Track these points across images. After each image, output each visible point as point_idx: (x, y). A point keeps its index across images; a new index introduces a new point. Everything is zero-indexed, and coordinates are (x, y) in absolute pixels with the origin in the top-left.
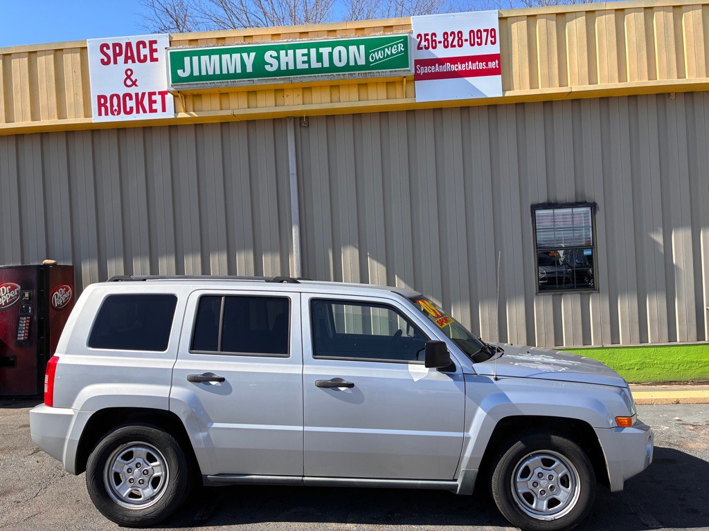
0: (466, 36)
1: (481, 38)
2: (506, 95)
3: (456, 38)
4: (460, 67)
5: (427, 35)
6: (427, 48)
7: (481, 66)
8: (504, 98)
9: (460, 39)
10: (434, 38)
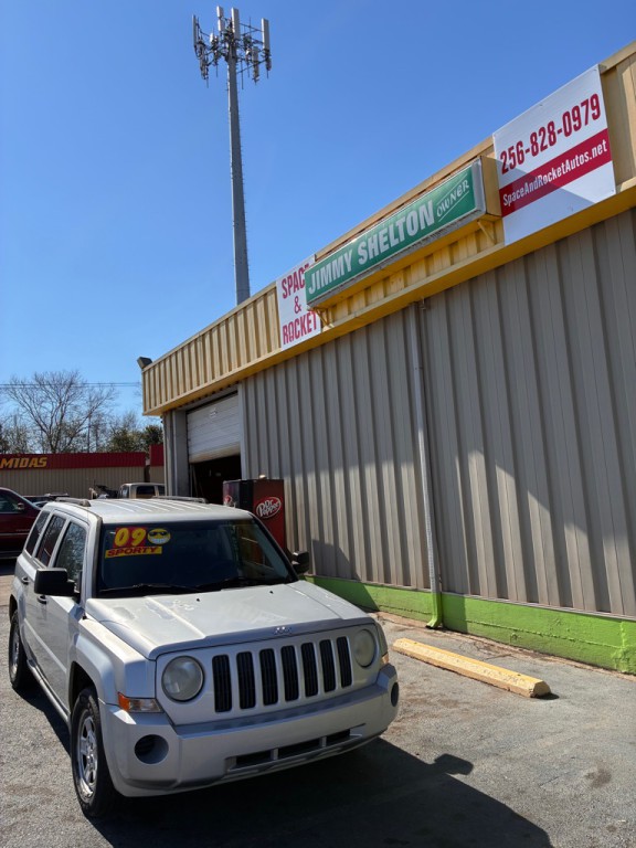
0: (559, 125)
1: (579, 118)
2: (622, 190)
3: (547, 134)
4: (554, 174)
5: (512, 148)
6: (512, 167)
7: (582, 159)
8: (619, 195)
9: (552, 133)
10: (520, 149)
